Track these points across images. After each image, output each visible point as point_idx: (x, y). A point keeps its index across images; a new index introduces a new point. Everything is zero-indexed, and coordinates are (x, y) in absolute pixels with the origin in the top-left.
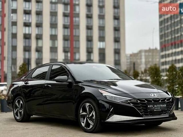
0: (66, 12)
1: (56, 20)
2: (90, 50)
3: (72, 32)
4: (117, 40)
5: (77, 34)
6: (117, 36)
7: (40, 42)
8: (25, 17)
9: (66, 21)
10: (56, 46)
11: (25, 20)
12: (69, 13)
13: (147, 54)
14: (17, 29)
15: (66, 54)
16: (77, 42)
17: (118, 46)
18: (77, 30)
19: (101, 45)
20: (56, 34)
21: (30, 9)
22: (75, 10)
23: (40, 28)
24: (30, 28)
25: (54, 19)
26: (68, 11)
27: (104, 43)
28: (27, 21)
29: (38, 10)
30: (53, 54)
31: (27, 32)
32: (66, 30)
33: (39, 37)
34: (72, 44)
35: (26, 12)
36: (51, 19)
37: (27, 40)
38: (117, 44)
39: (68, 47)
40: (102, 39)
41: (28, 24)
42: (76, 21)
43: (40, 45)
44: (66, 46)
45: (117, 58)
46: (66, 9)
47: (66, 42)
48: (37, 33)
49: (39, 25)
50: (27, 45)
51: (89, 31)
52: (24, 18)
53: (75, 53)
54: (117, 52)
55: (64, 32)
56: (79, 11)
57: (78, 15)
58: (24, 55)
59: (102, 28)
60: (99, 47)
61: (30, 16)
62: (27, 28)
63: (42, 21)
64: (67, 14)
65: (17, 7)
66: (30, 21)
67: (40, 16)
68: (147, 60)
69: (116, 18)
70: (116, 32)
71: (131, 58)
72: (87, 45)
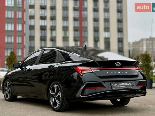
0: (76, 6)
1: (67, 14)
2: (97, 39)
3: (81, 24)
4: (120, 30)
5: (86, 26)
6: (120, 26)
7: (54, 32)
8: (42, 11)
9: (76, 14)
10: (67, 36)
11: (42, 14)
12: (78, 8)
13: (148, 42)
14: (35, 21)
15: (76, 43)
16: (86, 33)
17: (121, 35)
18: (86, 22)
19: (107, 35)
20: (68, 25)
21: (45, 5)
22: (84, 5)
23: (54, 21)
24: (46, 21)
25: (65, 13)
26: (78, 6)
27: (109, 33)
28: (43, 15)
29: (52, 5)
30: (65, 42)
31: (43, 24)
32: (76, 22)
33: (53, 29)
34: (81, 34)
35: (43, 7)
36: (63, 13)
37: (43, 31)
38: (120, 34)
39: (78, 37)
40: (107, 29)
41: (44, 18)
42: (84, 14)
43: (54, 35)
44: (76, 36)
45: (120, 46)
46: (75, 4)
47: (76, 32)
48: (51, 25)
49: (53, 18)
50: (43, 35)
51: (96, 23)
52: (41, 13)
53: (84, 42)
54: (120, 41)
55: (74, 24)
56: (87, 6)
57: (86, 9)
58: (41, 44)
59: (107, 20)
60: (104, 36)
61: (46, 10)
62: (43, 21)
63: (56, 15)
64: (77, 9)
65: (35, 3)
66: (46, 15)
67: (54, 11)
68: (148, 47)
69: (120, 11)
70: (120, 23)
71: (134, 45)
72: (94, 35)
